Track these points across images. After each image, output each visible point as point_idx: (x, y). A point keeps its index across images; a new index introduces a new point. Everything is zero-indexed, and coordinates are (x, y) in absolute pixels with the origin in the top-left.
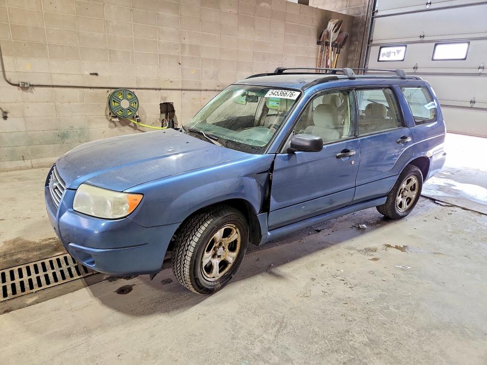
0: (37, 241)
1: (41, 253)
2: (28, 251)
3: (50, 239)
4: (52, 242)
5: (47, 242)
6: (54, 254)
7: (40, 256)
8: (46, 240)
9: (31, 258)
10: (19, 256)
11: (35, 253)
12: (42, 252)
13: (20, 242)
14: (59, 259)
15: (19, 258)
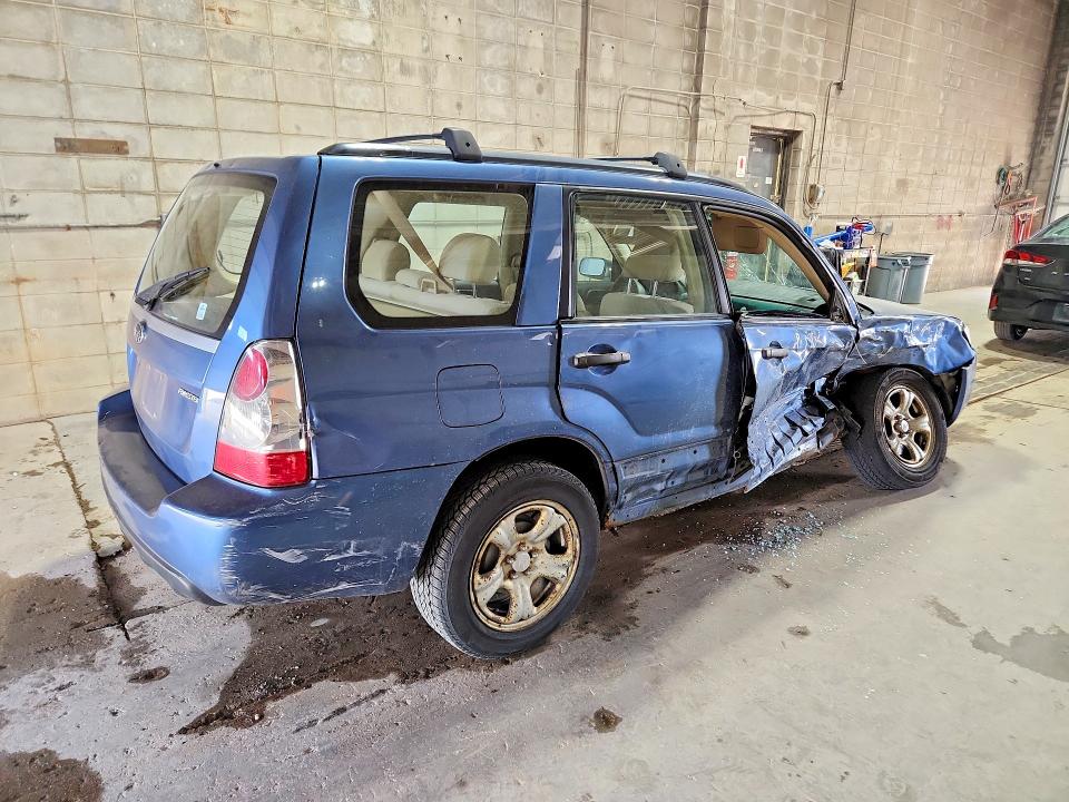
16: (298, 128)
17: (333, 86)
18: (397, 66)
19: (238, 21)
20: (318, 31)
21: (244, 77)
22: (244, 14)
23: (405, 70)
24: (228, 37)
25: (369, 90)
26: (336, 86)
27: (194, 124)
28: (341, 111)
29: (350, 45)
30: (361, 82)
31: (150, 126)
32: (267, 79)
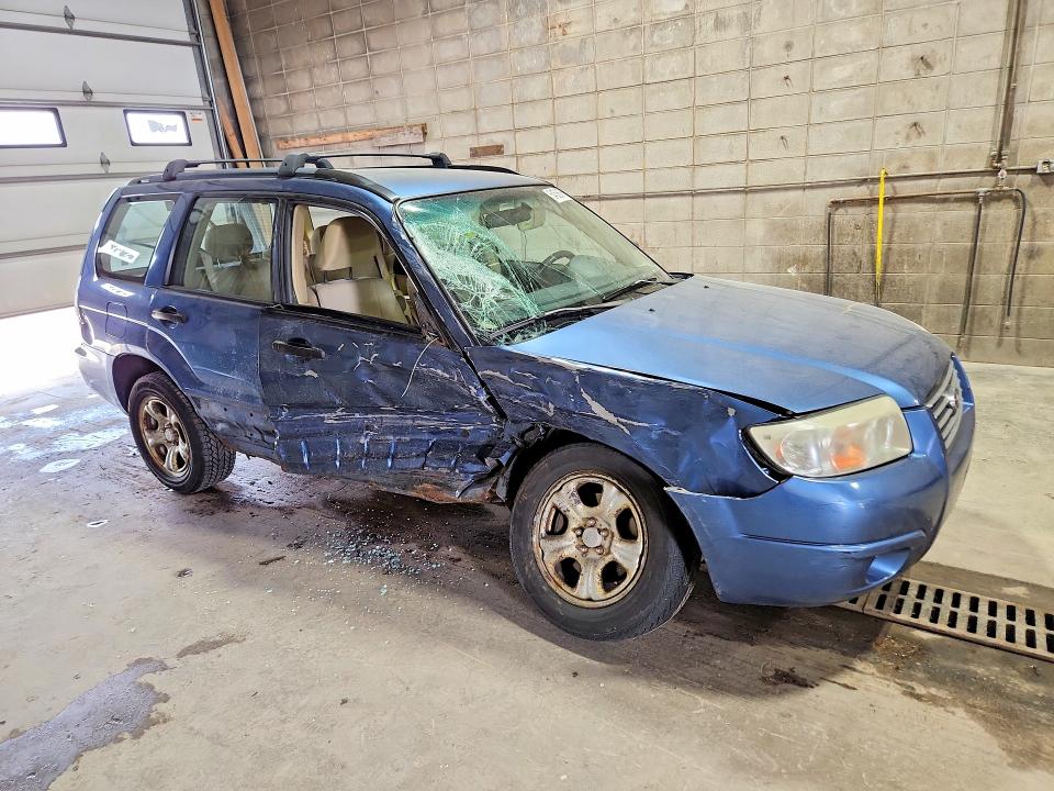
0: (961, 712)
1: (966, 661)
2: (998, 691)
3: (919, 697)
4: (921, 682)
5: (933, 691)
6: (935, 641)
7: (970, 655)
8: (933, 700)
9: (995, 661)
10: (1027, 687)
11: (981, 671)
12: (960, 665)
13: (1019, 742)
14: (931, 621)
15: (1029, 680)
16: (612, 111)
17: (644, 64)
18: (711, 23)
19: (571, 30)
20: (633, 15)
21: (573, 77)
22: (577, 22)
23: (720, 24)
24: (564, 46)
25: (679, 58)
26: (646, 64)
27: (540, 124)
28: (651, 87)
29: (662, 17)
30: (671, 52)
31: (516, 130)
32: (590, 73)
